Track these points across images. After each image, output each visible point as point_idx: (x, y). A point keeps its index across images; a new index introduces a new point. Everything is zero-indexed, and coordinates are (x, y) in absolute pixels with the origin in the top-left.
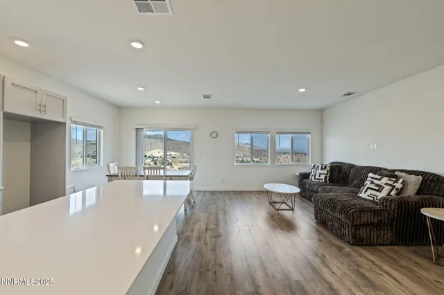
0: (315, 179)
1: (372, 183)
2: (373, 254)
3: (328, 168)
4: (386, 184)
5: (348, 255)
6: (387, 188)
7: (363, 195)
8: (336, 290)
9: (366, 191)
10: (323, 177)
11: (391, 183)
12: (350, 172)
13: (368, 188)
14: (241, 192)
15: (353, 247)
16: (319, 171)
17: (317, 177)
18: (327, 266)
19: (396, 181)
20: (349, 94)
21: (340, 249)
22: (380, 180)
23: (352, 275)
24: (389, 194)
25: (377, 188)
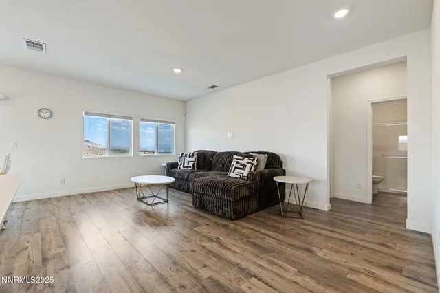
0: (184, 167)
1: (238, 163)
2: (250, 223)
3: (195, 156)
4: (248, 163)
5: (235, 231)
6: (249, 166)
7: (232, 175)
8: (246, 269)
9: (234, 170)
10: (191, 164)
11: (251, 161)
12: (213, 158)
13: (236, 168)
14: (93, 194)
15: (234, 222)
16: (188, 159)
17: (186, 165)
18: (227, 248)
19: (253, 160)
20: (213, 87)
21: (226, 226)
22: (243, 160)
23: (249, 248)
24: (250, 171)
25: (242, 167)
